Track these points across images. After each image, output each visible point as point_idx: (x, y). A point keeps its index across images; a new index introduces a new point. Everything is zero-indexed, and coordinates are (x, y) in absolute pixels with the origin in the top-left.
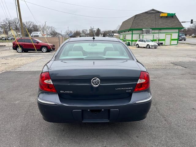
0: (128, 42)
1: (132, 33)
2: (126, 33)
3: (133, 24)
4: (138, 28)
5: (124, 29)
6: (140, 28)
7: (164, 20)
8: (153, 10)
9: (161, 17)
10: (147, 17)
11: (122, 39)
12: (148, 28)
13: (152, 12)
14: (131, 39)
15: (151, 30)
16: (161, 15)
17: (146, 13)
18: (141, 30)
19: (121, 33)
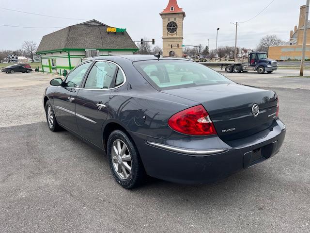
0: (62, 70)
1: (69, 55)
2: (54, 55)
3: (67, 40)
4: (78, 48)
5: (51, 49)
6: (82, 47)
7: (113, 38)
8: (94, 21)
9: (109, 33)
10: (89, 31)
11: (48, 65)
12: (93, 48)
13: (94, 24)
14: (68, 66)
15: (98, 51)
16: (108, 30)
17: (84, 24)
18: (83, 50)
19: (43, 56)
